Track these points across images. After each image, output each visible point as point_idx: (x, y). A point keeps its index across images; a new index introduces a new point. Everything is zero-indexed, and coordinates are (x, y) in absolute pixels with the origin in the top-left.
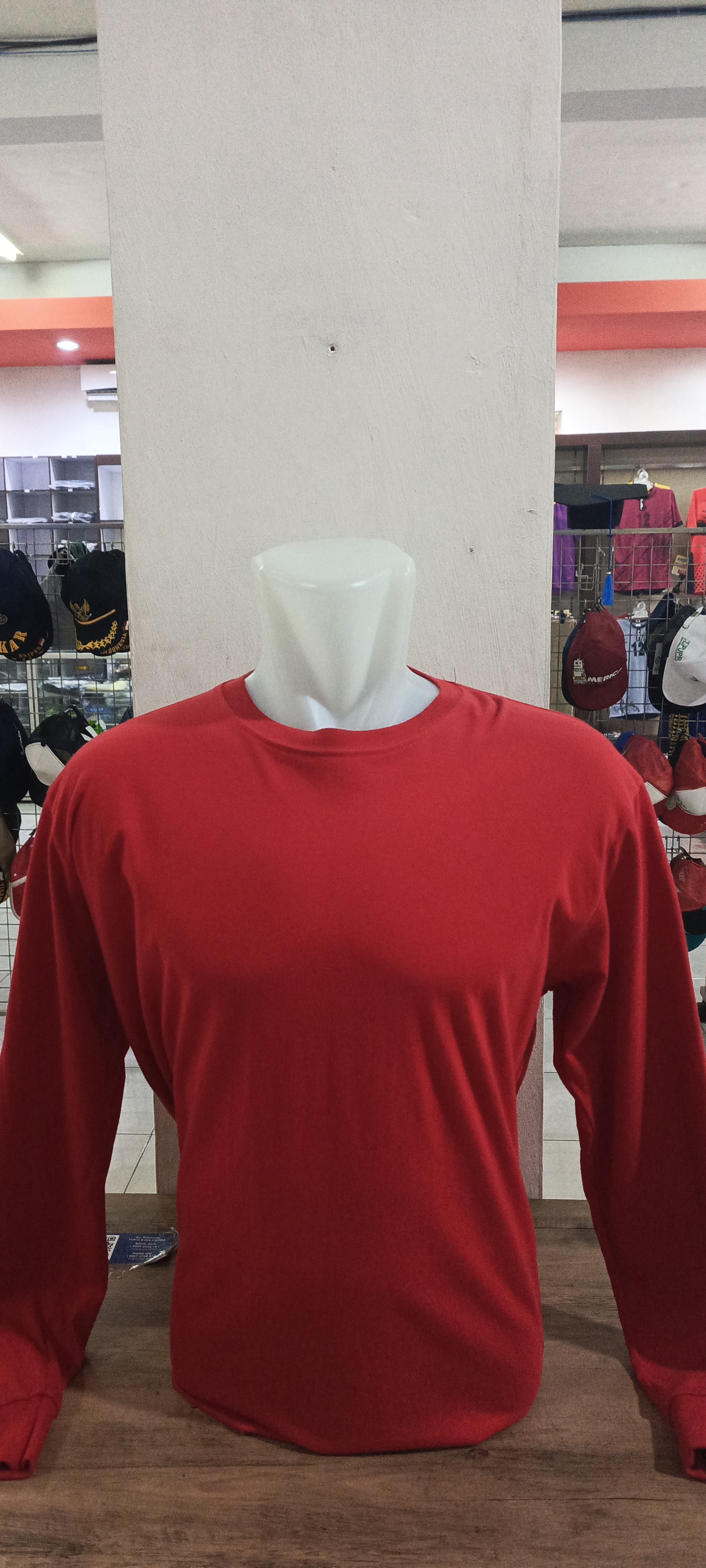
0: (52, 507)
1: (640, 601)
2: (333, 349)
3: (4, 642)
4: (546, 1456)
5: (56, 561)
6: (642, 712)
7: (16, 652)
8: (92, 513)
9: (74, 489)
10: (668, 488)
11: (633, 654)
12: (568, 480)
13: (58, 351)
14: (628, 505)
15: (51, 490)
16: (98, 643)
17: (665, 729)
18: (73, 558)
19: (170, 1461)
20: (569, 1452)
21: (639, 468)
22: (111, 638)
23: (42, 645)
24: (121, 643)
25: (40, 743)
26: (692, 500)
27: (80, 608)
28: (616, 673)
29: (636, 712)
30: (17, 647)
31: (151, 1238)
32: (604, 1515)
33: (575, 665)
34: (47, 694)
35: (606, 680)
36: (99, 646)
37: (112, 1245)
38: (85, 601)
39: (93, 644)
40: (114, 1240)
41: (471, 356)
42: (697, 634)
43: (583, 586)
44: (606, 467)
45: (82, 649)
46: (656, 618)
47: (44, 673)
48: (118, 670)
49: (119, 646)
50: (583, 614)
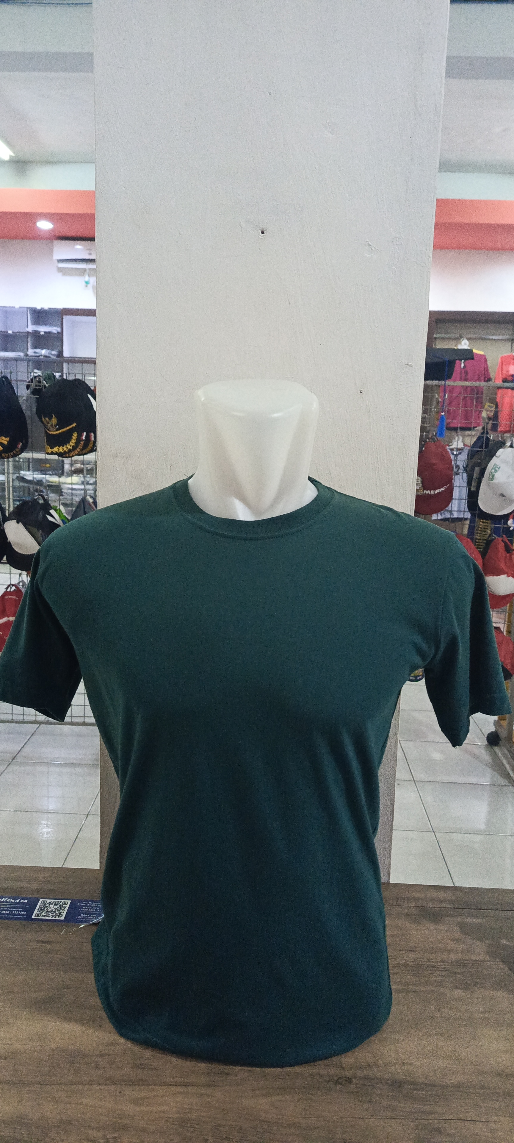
0: (28, 345)
1: (458, 436)
2: (263, 232)
4: (397, 1085)
5: (32, 385)
6: (460, 516)
7: (1, 452)
8: (58, 351)
9: (45, 332)
10: (482, 353)
13: (39, 229)
14: (457, 363)
15: (28, 332)
16: (62, 448)
17: (473, 529)
18: (45, 384)
19: (111, 1081)
20: (413, 1082)
21: (461, 337)
22: (72, 444)
23: (20, 447)
24: (79, 449)
25: (16, 521)
26: (499, 363)
27: (50, 420)
28: (445, 488)
29: (456, 517)
30: (2, 449)
31: (95, 903)
32: (440, 1132)
34: (19, 484)
35: (437, 493)
36: (63, 450)
37: (65, 908)
38: (54, 416)
39: (58, 448)
40: (67, 904)
41: (368, 243)
42: (506, 463)
44: (438, 336)
45: (50, 452)
46: (475, 449)
47: (18, 468)
48: (73, 469)
49: (78, 451)
50: (423, 443)
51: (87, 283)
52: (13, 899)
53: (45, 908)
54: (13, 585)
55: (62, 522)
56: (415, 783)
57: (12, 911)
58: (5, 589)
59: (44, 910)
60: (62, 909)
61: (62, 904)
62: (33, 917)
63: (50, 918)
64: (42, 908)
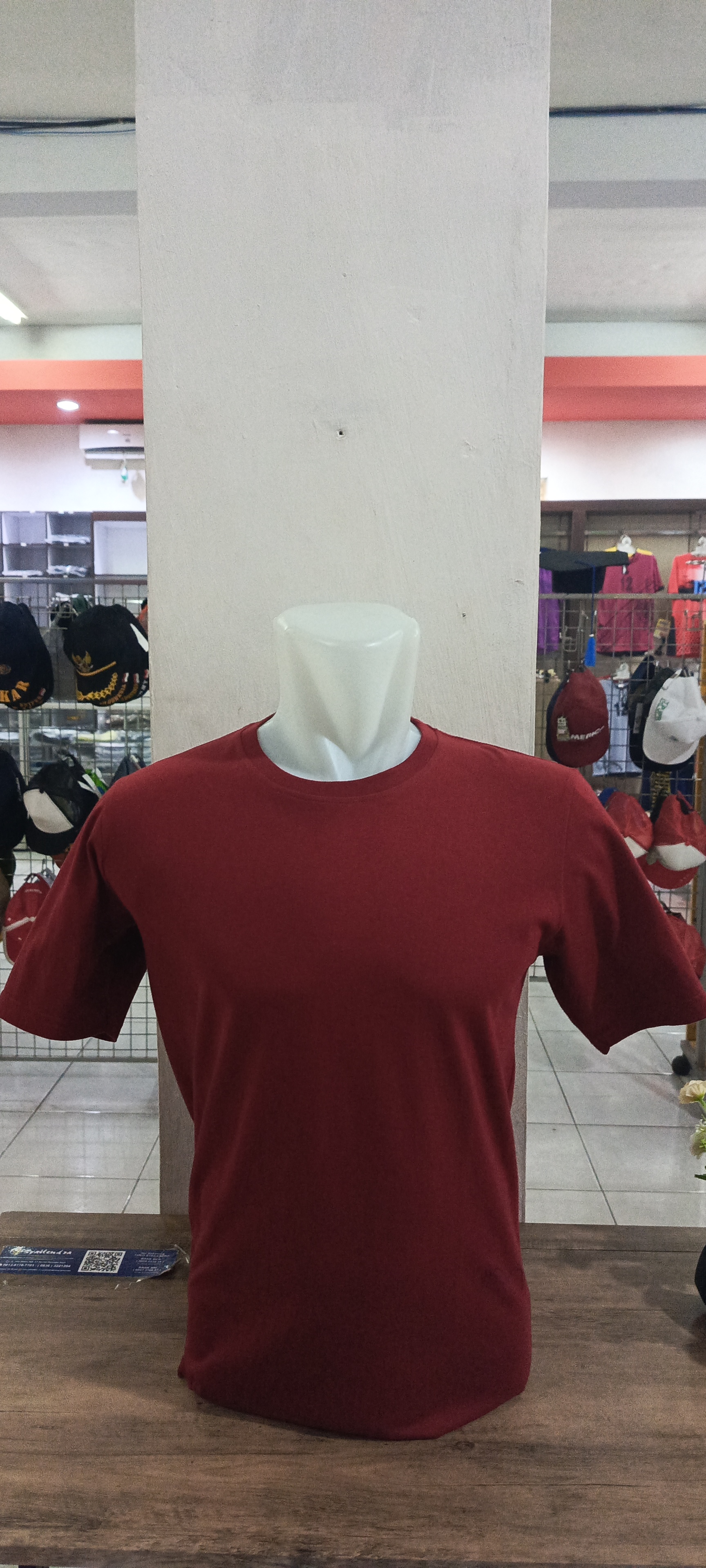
0: (47, 561)
1: (622, 663)
2: (341, 433)
3: (7, 692)
4: (529, 1449)
5: (58, 614)
6: (624, 771)
7: (18, 701)
8: (86, 567)
9: (70, 544)
10: (649, 553)
11: (616, 713)
12: (553, 544)
13: (60, 410)
14: (610, 571)
15: (48, 545)
16: (98, 694)
17: (646, 787)
18: (75, 611)
19: (181, 1451)
20: (548, 1445)
21: (622, 535)
22: (111, 689)
23: (42, 695)
24: (121, 694)
25: (38, 790)
26: (673, 566)
27: (82, 659)
28: (599, 731)
29: (619, 771)
30: (18, 696)
31: (156, 1254)
32: (580, 1499)
33: (559, 722)
34: (38, 744)
35: (589, 738)
36: (99, 696)
37: (119, 1259)
38: (87, 652)
39: (93, 694)
40: (121, 1256)
41: (465, 442)
42: (675, 695)
43: (567, 648)
44: (590, 534)
45: (82, 699)
46: (637, 680)
47: (36, 723)
48: (108, 721)
49: (118, 697)
50: (567, 674)
51: (125, 478)
52: (54, 1251)
53: (94, 1260)
54: (35, 875)
55: (98, 790)
56: (577, 1128)
57: (54, 1264)
58: (25, 880)
59: (93, 1262)
60: (116, 1261)
61: (115, 1255)
62: (80, 1270)
63: (100, 1271)
64: (91, 1261)
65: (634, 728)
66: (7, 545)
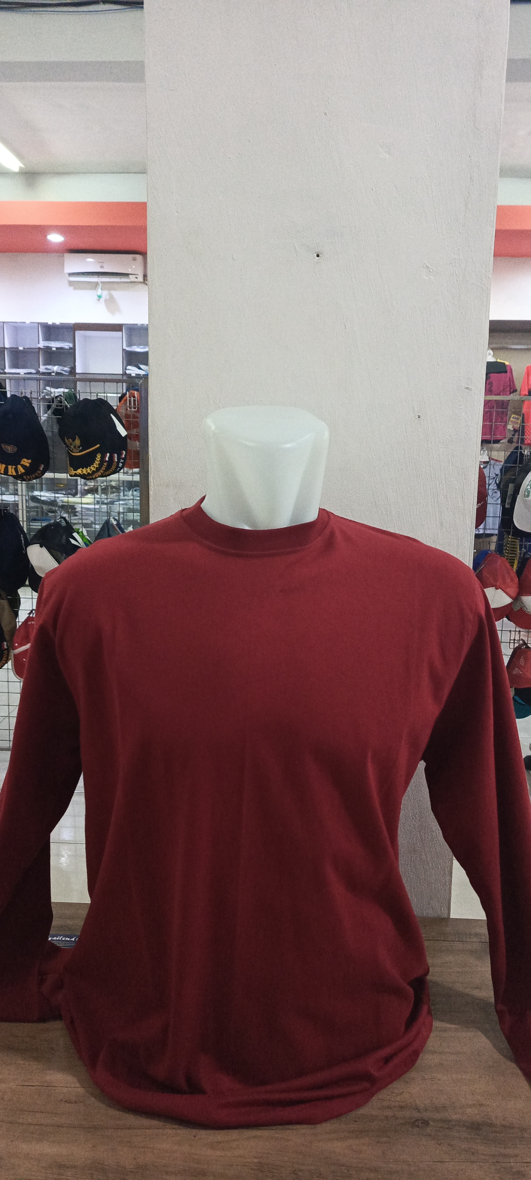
0: (39, 361)
2: (318, 256)
3: (14, 467)
4: (475, 1127)
5: (53, 406)
7: (23, 474)
8: (69, 367)
9: (57, 348)
10: (511, 365)
13: (49, 241)
15: (39, 348)
16: (86, 470)
18: (67, 404)
20: (491, 1124)
22: (95, 466)
23: (41, 469)
24: (103, 470)
25: (39, 545)
26: (525, 373)
27: (73, 442)
28: (479, 505)
30: (23, 471)
34: (32, 504)
36: (86, 472)
38: (77, 437)
39: (82, 470)
41: (426, 265)
45: (73, 474)
46: (508, 465)
47: (31, 488)
49: (101, 472)
51: (100, 297)
52: (68, 938)
58: (28, 614)
65: (506, 504)
66: (8, 348)
